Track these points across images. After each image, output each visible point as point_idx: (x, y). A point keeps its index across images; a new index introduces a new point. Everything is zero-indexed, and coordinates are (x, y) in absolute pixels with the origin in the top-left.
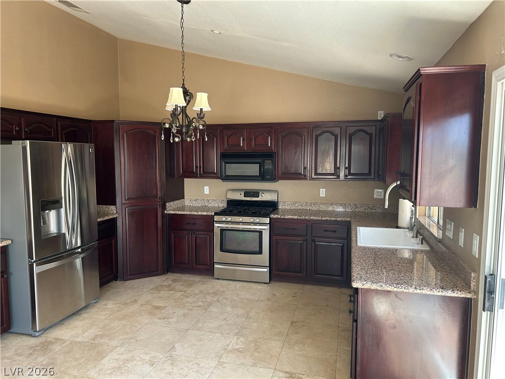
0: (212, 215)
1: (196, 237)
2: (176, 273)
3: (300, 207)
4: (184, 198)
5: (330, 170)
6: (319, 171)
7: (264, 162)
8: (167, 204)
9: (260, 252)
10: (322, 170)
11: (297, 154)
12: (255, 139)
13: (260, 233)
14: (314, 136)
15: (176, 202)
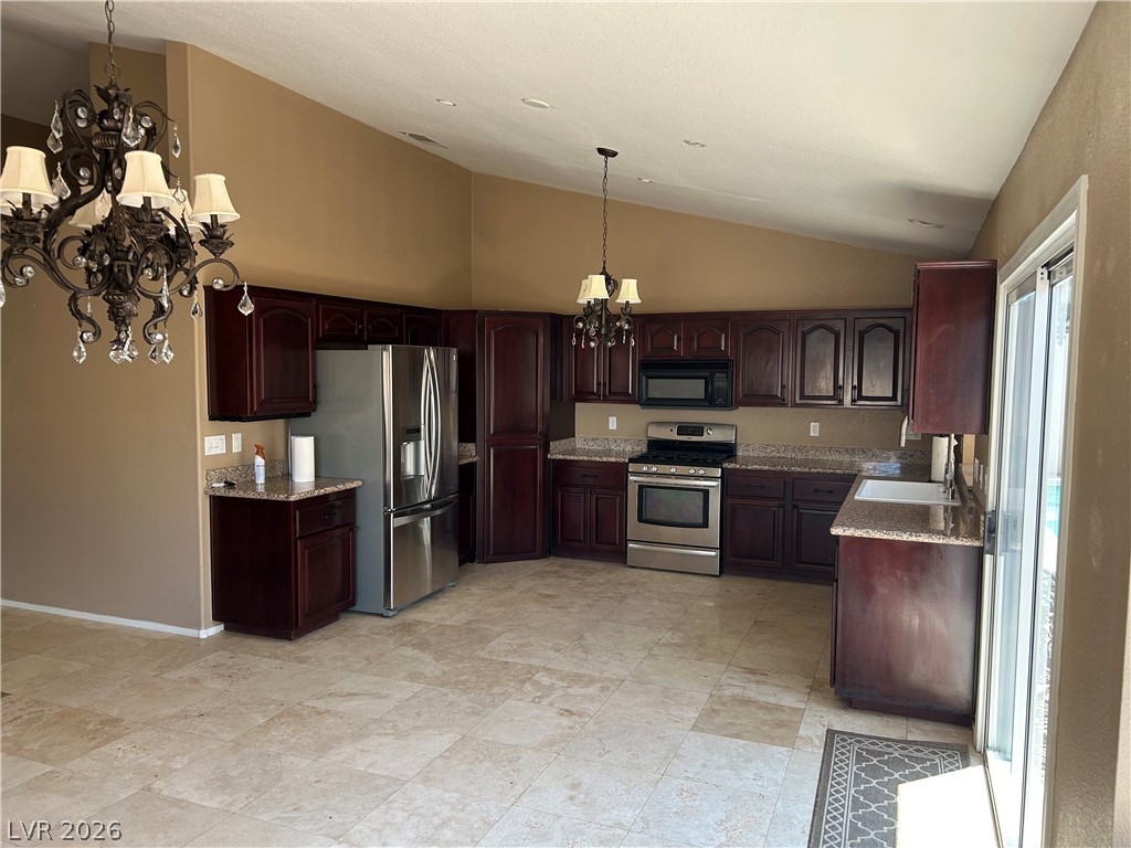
0: (623, 463)
1: (597, 498)
2: (563, 557)
5: (827, 391)
6: (808, 392)
7: (712, 376)
8: (551, 443)
9: (705, 525)
10: (812, 391)
11: (771, 363)
12: (698, 340)
13: (705, 492)
14: (799, 334)
15: (566, 440)
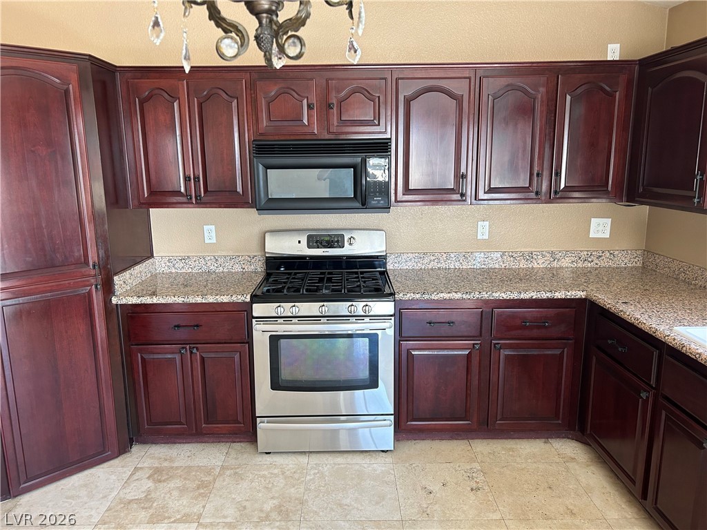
0: (244, 303)
1: (203, 359)
2: (154, 442)
3: (434, 265)
4: (151, 256)
8: (116, 278)
9: (373, 383)
12: (340, 107)
15: (138, 268)
